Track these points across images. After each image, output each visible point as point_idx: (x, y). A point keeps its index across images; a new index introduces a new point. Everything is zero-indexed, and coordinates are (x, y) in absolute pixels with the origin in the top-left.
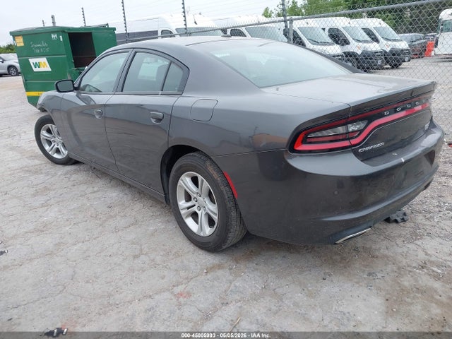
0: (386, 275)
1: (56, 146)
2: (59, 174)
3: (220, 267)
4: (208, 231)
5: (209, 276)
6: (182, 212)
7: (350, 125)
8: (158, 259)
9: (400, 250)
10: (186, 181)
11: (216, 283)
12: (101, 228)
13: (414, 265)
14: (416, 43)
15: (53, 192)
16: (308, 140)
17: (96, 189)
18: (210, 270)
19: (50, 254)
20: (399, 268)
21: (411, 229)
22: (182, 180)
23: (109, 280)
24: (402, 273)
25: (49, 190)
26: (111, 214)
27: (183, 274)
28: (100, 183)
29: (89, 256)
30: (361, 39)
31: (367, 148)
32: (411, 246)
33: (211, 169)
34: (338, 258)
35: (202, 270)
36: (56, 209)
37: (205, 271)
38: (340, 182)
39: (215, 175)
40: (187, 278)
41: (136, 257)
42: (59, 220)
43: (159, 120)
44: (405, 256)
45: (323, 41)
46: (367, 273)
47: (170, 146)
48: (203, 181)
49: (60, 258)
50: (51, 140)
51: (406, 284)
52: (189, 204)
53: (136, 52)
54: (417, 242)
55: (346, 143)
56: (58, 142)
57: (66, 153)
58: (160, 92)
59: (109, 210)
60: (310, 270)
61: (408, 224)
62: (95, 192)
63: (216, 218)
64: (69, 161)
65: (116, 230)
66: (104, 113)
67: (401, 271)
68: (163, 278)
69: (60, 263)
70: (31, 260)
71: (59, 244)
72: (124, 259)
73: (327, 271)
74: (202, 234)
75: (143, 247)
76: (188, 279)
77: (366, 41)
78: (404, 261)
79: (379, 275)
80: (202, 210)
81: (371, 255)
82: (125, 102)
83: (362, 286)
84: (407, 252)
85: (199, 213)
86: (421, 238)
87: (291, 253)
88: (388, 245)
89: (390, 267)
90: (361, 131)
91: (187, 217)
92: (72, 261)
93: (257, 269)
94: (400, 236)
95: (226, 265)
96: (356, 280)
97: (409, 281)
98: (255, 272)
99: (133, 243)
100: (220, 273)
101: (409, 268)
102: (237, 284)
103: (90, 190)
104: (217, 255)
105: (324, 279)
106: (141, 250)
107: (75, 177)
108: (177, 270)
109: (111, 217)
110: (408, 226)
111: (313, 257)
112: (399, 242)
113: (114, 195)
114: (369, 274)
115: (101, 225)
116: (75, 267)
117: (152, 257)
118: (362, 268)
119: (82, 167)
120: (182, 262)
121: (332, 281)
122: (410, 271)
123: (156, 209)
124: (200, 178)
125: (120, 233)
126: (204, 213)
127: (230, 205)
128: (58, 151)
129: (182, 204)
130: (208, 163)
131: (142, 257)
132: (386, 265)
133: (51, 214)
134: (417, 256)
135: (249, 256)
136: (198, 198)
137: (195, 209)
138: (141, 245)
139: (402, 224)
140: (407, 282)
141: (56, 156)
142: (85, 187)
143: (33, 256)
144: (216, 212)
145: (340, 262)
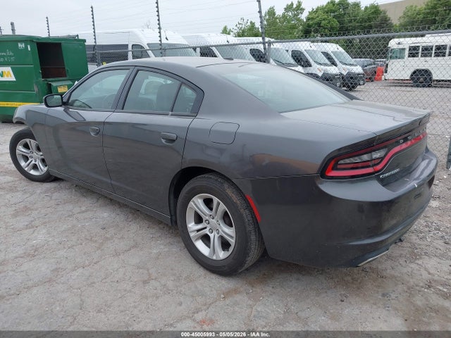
0: (399, 295)
1: (33, 162)
2: (39, 191)
3: (236, 291)
4: (222, 255)
5: (228, 302)
6: (192, 235)
7: (373, 153)
8: (170, 284)
9: (405, 270)
10: (197, 203)
11: (237, 309)
12: (99, 251)
13: (421, 284)
14: (368, 67)
15: (36, 212)
16: (339, 167)
17: (83, 209)
18: (227, 294)
19: (49, 281)
20: (409, 289)
21: (410, 250)
22: (194, 202)
23: (122, 308)
24: (412, 292)
25: (31, 210)
26: (108, 236)
27: (199, 299)
28: (87, 203)
29: (94, 283)
30: (322, 62)
31: (387, 175)
32: (413, 265)
33: (230, 192)
34: (349, 278)
35: (219, 295)
36: (44, 231)
37: (222, 296)
38: (360, 206)
39: (235, 198)
40: (205, 305)
41: (145, 282)
42: (51, 243)
43: (173, 141)
44: (411, 275)
45: (288, 62)
46: (380, 294)
47: (183, 168)
48: (219, 204)
49: (61, 285)
50: (28, 156)
51: (419, 303)
52: (200, 226)
53: (138, 71)
54: (417, 261)
55: (370, 170)
56: (36, 158)
57: (45, 169)
58: (170, 113)
59: (103, 232)
60: (326, 292)
61: (404, 244)
62: (83, 212)
63: (232, 241)
64: (48, 178)
65: (117, 254)
66: (101, 131)
67: (411, 291)
68: (180, 304)
69: (63, 292)
70: (29, 288)
71: (57, 270)
72: (133, 285)
73: (343, 293)
74: (214, 258)
75: (150, 271)
76: (207, 305)
77: (326, 65)
78: (411, 280)
79: (393, 296)
80: (215, 232)
81: (380, 276)
82: (128, 121)
83: (379, 307)
84: (412, 272)
85: (211, 236)
86: (421, 258)
87: (304, 275)
88: (393, 265)
89: (400, 288)
90: (382, 159)
91: (196, 240)
92: (77, 289)
93: (274, 293)
94: (401, 256)
95: (242, 289)
96: (372, 301)
97: (421, 301)
98: (274, 296)
99: (139, 268)
100: (238, 297)
101: (418, 288)
102: (259, 309)
103: (77, 209)
104: (231, 279)
105: (342, 301)
106: (150, 275)
107: (56, 195)
108: (192, 296)
109: (107, 239)
110: (406, 245)
111: (325, 279)
112: (402, 261)
113: (106, 215)
114: (384, 295)
115: (99, 248)
116: (81, 295)
117: (163, 282)
118: (375, 288)
119: (62, 184)
120: (196, 287)
121: (350, 303)
122: (419, 291)
123: (154, 231)
124: (216, 200)
125: (121, 257)
126: (217, 236)
127: (250, 228)
128: (35, 167)
129: (192, 226)
130: (226, 185)
131: (153, 282)
132: (396, 286)
133: (40, 237)
134: (421, 275)
135: (264, 279)
136: (211, 220)
137: (207, 231)
138: (148, 270)
139: (399, 244)
140: (419, 301)
141: (33, 172)
142: (71, 207)
143: (30, 283)
144: (234, 235)
145: (353, 283)
